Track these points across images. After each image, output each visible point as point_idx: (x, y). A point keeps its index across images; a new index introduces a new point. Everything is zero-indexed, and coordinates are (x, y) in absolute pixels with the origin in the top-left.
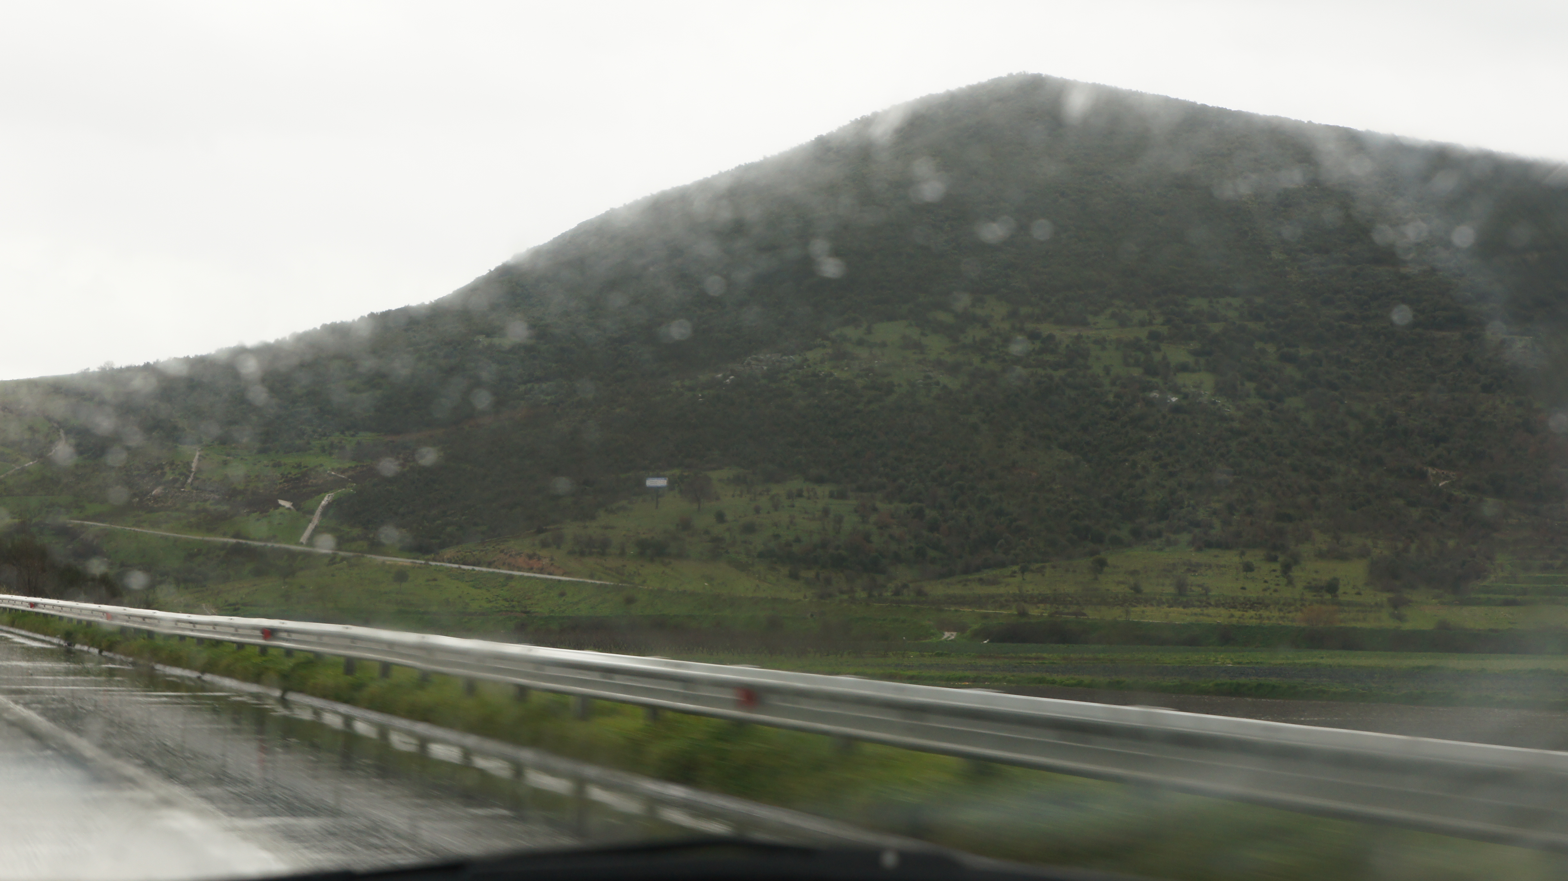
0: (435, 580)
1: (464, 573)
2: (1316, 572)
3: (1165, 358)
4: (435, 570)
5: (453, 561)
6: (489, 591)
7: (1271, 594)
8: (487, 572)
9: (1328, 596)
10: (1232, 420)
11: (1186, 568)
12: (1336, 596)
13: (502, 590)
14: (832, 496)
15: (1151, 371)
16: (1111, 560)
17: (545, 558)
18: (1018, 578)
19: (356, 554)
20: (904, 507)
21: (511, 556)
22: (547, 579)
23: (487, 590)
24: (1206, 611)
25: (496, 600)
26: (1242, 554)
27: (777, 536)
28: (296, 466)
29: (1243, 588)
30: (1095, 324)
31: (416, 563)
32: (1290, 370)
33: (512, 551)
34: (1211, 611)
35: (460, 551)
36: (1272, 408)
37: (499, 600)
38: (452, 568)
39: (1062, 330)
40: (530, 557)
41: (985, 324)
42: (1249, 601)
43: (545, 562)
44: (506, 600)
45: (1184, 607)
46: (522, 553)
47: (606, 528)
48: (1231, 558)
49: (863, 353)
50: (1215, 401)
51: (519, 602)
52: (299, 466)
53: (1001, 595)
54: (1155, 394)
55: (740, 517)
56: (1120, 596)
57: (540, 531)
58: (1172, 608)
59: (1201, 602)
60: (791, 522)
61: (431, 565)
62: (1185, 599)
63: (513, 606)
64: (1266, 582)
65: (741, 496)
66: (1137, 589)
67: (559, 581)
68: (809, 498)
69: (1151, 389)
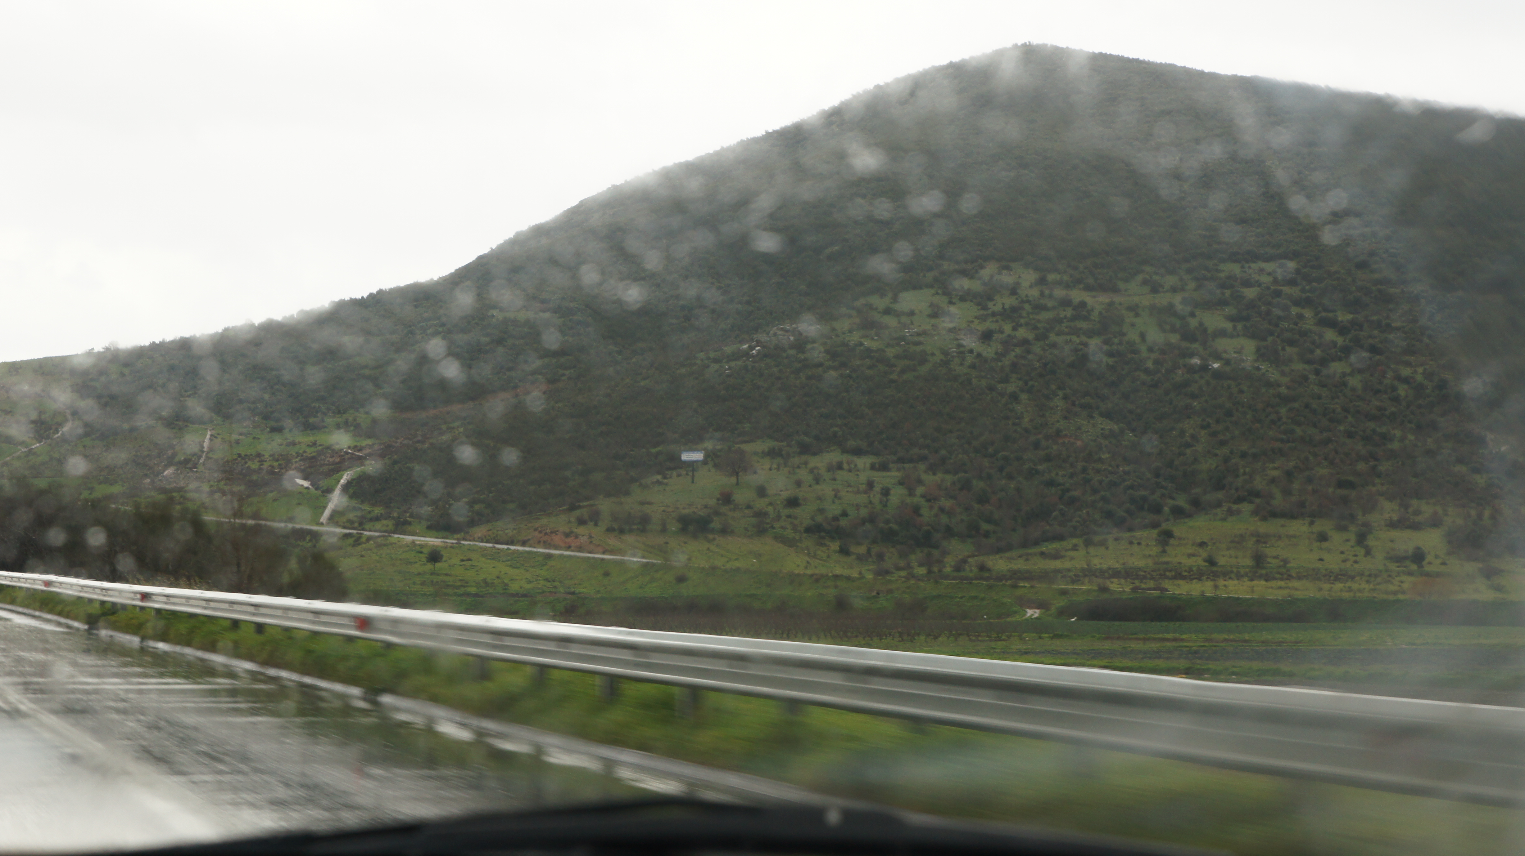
0: (470, 560)
1: (499, 553)
2: (1392, 541)
3: (1201, 324)
4: (469, 549)
5: (485, 540)
6: (528, 571)
7: (1352, 565)
8: (523, 550)
9: (1414, 567)
10: (1279, 385)
11: (1255, 539)
12: (1422, 567)
13: (541, 569)
14: (873, 467)
15: (1188, 336)
16: (1177, 531)
17: (583, 536)
18: (1082, 552)
19: (382, 534)
20: (949, 478)
21: (546, 534)
22: (589, 558)
23: (525, 569)
24: (1290, 585)
25: (536, 581)
26: (1312, 523)
27: (821, 511)
28: (311, 444)
29: (1321, 560)
30: (1126, 290)
31: (447, 542)
32: (1330, 335)
33: (547, 529)
34: (1295, 584)
35: (490, 530)
36: (1317, 373)
37: (540, 580)
38: (487, 547)
39: (1094, 297)
40: (567, 535)
41: (1014, 292)
42: (1331, 572)
43: (583, 540)
44: (547, 580)
45: (1266, 580)
46: (558, 531)
47: (642, 503)
48: (1299, 527)
49: (891, 321)
50: (1258, 366)
51: (560, 582)
52: (314, 444)
53: (1069, 570)
54: (1196, 360)
55: (781, 491)
56: (1194, 569)
57: (573, 508)
58: (1253, 582)
59: (1282, 574)
60: (836, 496)
61: (464, 545)
62: (1264, 572)
63: (555, 587)
64: (1342, 553)
65: (778, 469)
66: (1211, 562)
67: (603, 559)
68: (850, 471)
69: (1192, 355)
